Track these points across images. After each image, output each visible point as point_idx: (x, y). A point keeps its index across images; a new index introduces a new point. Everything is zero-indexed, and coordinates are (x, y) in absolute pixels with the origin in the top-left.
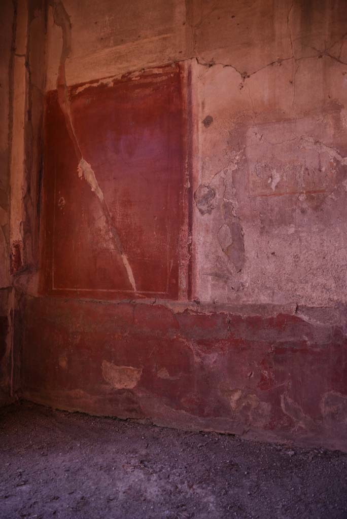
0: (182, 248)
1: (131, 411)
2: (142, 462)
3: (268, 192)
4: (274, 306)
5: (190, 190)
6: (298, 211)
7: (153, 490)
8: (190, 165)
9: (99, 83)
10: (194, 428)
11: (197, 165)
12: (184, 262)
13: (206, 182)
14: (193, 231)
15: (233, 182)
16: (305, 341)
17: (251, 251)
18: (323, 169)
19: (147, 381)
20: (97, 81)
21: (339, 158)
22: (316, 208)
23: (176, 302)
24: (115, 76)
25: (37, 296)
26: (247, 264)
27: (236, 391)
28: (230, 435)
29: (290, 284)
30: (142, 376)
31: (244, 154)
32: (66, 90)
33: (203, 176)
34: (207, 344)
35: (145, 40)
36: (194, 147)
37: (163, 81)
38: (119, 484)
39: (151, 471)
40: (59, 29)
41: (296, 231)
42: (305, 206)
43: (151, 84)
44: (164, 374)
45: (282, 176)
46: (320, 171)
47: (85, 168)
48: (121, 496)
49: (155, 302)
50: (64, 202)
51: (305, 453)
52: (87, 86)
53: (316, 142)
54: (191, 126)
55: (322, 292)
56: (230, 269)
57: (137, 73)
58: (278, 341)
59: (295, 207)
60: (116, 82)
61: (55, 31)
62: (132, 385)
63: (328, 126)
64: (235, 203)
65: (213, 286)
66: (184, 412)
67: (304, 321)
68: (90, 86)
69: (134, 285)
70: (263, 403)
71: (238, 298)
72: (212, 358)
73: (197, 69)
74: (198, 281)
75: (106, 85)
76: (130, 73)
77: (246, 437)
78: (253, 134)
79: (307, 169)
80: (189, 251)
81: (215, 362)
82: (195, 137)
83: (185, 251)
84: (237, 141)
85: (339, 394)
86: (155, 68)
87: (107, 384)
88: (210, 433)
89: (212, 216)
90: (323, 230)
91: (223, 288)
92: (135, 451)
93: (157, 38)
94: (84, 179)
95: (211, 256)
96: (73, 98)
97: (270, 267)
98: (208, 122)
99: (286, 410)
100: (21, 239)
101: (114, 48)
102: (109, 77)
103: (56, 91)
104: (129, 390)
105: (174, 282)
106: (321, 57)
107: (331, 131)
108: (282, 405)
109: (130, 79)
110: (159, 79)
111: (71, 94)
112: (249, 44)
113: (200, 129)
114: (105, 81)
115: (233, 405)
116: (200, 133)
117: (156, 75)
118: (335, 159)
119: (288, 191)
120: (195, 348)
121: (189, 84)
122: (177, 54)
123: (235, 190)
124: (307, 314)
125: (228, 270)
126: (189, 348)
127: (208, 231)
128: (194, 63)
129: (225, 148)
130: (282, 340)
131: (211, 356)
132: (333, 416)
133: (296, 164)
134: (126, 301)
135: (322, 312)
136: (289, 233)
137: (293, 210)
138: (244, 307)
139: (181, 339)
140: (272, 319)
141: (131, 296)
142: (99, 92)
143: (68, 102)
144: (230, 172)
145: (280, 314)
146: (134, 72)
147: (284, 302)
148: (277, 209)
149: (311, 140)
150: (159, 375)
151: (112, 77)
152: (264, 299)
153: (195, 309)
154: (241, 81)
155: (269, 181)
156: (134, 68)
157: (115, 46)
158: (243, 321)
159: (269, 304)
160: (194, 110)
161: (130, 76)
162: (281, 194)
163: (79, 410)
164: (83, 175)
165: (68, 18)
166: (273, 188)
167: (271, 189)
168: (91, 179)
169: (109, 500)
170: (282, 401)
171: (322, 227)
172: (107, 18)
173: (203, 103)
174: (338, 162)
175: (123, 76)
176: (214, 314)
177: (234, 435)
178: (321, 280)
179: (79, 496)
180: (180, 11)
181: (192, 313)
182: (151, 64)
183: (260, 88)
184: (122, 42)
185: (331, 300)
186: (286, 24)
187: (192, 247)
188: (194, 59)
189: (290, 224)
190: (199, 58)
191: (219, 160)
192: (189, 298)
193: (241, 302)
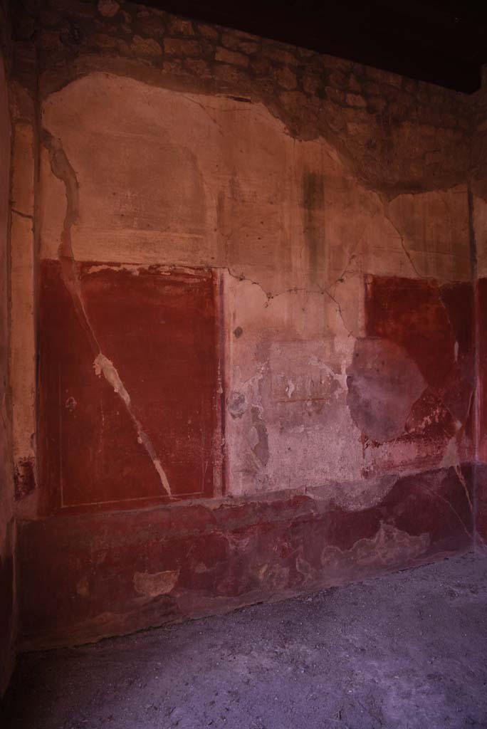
0: (216, 449)
1: (167, 615)
3: (285, 399)
4: (291, 491)
5: (223, 396)
6: (307, 414)
7: (265, 662)
9: (121, 268)
11: (229, 372)
12: (218, 462)
13: (237, 388)
14: (226, 434)
15: (260, 389)
16: (312, 514)
17: (273, 450)
18: (323, 382)
19: (185, 581)
20: (118, 265)
21: (333, 374)
22: (318, 412)
23: (212, 499)
24: (141, 264)
26: (270, 459)
27: (261, 566)
28: (259, 603)
30: (179, 577)
31: (268, 366)
32: (74, 265)
33: (234, 383)
34: (239, 532)
35: (175, 234)
36: (226, 355)
37: (196, 284)
39: (246, 651)
40: (60, 184)
41: (305, 430)
42: (311, 410)
43: (182, 283)
44: (201, 569)
45: (295, 386)
46: (321, 383)
47: (104, 365)
49: (191, 503)
50: (74, 403)
52: (105, 267)
53: (319, 361)
54: (224, 334)
55: (322, 475)
57: (167, 268)
58: (294, 517)
59: (304, 411)
60: (142, 271)
61: (53, 183)
62: (168, 589)
63: (326, 349)
64: (261, 408)
65: (244, 480)
66: (220, 597)
67: (310, 498)
68: (109, 269)
69: (168, 489)
70: (284, 569)
71: (264, 488)
72: (245, 543)
73: (229, 280)
74: (231, 478)
75: (130, 273)
76: (159, 266)
77: (272, 601)
78: (275, 348)
79: (312, 381)
80: (223, 451)
81: (247, 545)
82: (226, 345)
83: (219, 453)
84: (262, 353)
85: (332, 547)
86: (187, 267)
87: (142, 595)
89: (242, 420)
90: (322, 428)
91: (252, 481)
93: (187, 236)
94: (103, 377)
95: (242, 455)
96: (85, 278)
97: (287, 460)
98: (238, 333)
99: (300, 569)
101: (139, 232)
102: (134, 264)
103: (57, 263)
104: (166, 595)
105: (209, 481)
106: (323, 293)
107: (328, 353)
108: (297, 566)
109: (159, 273)
110: (191, 281)
111: (82, 272)
112: (272, 268)
113: (232, 339)
114: (129, 268)
115: (261, 577)
116: (231, 342)
117: (189, 276)
118: (330, 374)
119: (300, 398)
120: (230, 537)
121: (222, 293)
122: (211, 260)
123: (260, 397)
124: (314, 493)
125: (256, 465)
126: (225, 539)
127: (238, 433)
128: (226, 273)
130: (297, 516)
131: (243, 541)
133: (305, 377)
134: (161, 506)
135: (322, 489)
136: (300, 432)
137: (303, 414)
138: (269, 495)
139: (218, 533)
140: (290, 500)
141: (166, 501)
142: (119, 278)
143: (77, 281)
144: (256, 381)
145: (296, 497)
146: (163, 265)
147: (297, 486)
148: (292, 413)
149: (316, 359)
150: (196, 571)
151: (138, 264)
152: (283, 486)
153: (229, 503)
154: (266, 299)
155: (287, 390)
156: (164, 262)
157: (142, 229)
158: (268, 506)
159: (287, 490)
160: (226, 320)
161: (159, 269)
162: (294, 401)
163: (106, 636)
164: (102, 373)
165: (73, 173)
166: (290, 396)
167: (288, 397)
168: (113, 377)
170: (297, 563)
171: (322, 426)
172: (129, 194)
173: (234, 314)
174: (332, 377)
175: (151, 268)
176: (246, 506)
177: (262, 603)
178: (321, 466)
180: (211, 216)
181: (226, 508)
182: (182, 262)
183: (281, 309)
184: (148, 227)
185: (327, 480)
186: (299, 260)
187: (225, 448)
188: (226, 270)
189: (301, 424)
190: (231, 270)
191: (248, 369)
192: (223, 494)
193: (266, 491)
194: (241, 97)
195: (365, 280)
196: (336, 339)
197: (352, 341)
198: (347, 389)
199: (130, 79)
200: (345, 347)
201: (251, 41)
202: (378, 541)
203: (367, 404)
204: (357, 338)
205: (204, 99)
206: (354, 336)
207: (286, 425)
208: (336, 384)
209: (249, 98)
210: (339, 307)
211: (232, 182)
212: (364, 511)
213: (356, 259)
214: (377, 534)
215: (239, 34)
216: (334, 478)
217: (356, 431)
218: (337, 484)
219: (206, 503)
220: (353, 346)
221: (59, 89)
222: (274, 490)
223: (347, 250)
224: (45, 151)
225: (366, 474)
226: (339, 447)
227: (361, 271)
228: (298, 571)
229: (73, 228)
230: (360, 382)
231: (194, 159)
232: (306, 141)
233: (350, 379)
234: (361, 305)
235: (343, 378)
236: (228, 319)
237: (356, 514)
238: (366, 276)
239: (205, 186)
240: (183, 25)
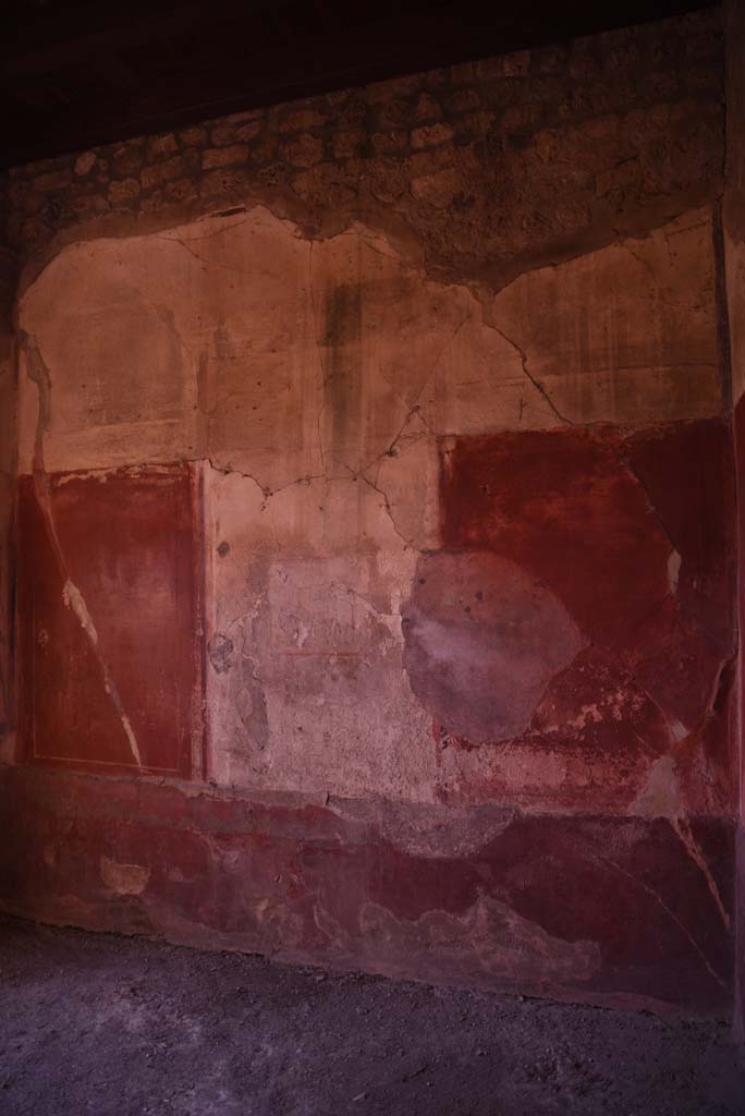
0: (195, 714)
1: (138, 924)
2: (133, 990)
3: (292, 649)
4: (302, 795)
5: (203, 639)
6: (328, 677)
7: (135, 1022)
8: (203, 608)
9: (88, 476)
10: (216, 946)
11: (211, 607)
12: (198, 733)
13: (222, 630)
14: (208, 693)
15: (253, 634)
16: (337, 841)
17: (274, 727)
18: (357, 626)
19: (156, 885)
20: (85, 472)
21: (375, 613)
22: (349, 676)
23: (189, 783)
24: (109, 468)
25: (13, 763)
26: (270, 741)
27: (261, 899)
28: (258, 955)
29: (320, 768)
30: (150, 878)
31: (265, 598)
32: (44, 478)
33: (218, 622)
34: (224, 838)
35: (147, 423)
36: (207, 582)
37: (169, 486)
38: (99, 1016)
39: (141, 1000)
40: (34, 385)
41: (325, 703)
42: (336, 671)
43: (154, 487)
44: (176, 875)
45: (309, 632)
46: (354, 628)
47: (72, 593)
48: (98, 1028)
49: (163, 782)
50: (46, 637)
51: (338, 979)
52: (72, 476)
53: (349, 591)
54: (203, 551)
55: (356, 780)
56: (251, 744)
57: (136, 469)
58: (307, 838)
59: (324, 671)
60: (110, 477)
61: (29, 389)
62: (138, 890)
63: (362, 572)
64: (256, 661)
65: (232, 765)
66: (202, 925)
67: (334, 815)
68: (76, 479)
69: (138, 757)
70: (294, 915)
71: (261, 782)
72: (233, 856)
73: (210, 475)
74: (214, 758)
75: (97, 480)
76: (127, 467)
77: (276, 959)
78: (276, 572)
79: (338, 625)
80: (204, 718)
81: (236, 862)
82: (208, 568)
83: (199, 717)
85: (378, 906)
86: (159, 465)
87: (107, 887)
88: (233, 953)
89: (229, 676)
90: (356, 704)
91: (244, 769)
92: (129, 978)
93: (160, 422)
94: (71, 608)
95: (229, 727)
96: (55, 491)
97: (297, 746)
98: (223, 550)
99: (321, 924)
101: (107, 427)
102: (102, 469)
103: (30, 477)
104: (135, 897)
105: (186, 756)
106: (355, 479)
107: (365, 578)
108: (316, 918)
109: (127, 477)
110: (164, 482)
111: (52, 485)
112: (272, 450)
113: (214, 559)
114: (96, 474)
115: (260, 917)
116: (214, 564)
117: (161, 476)
118: (370, 614)
119: (317, 650)
120: (212, 843)
121: (201, 494)
122: (187, 449)
123: (255, 645)
124: (339, 807)
125: (248, 745)
126: (205, 843)
127: (224, 695)
128: (206, 465)
129: (243, 586)
130: (313, 838)
131: (231, 854)
132: (373, 932)
133: (326, 616)
134: (129, 778)
135: (357, 805)
136: (318, 704)
137: (323, 676)
138: (268, 793)
139: (195, 832)
140: (300, 810)
141: (135, 772)
142: (86, 486)
143: (48, 496)
144: (249, 620)
145: (309, 806)
146: (133, 466)
147: (314, 790)
148: (304, 672)
149: (343, 587)
150: (170, 877)
151: (104, 468)
152: (291, 785)
153: (211, 793)
154: (262, 499)
155: (295, 637)
156: (133, 461)
157: (111, 423)
158: (265, 811)
159: (296, 792)
160: (207, 532)
161: (128, 471)
162: (309, 655)
163: (71, 923)
164: (70, 602)
165: (46, 371)
166: (300, 645)
167: (298, 646)
168: (81, 609)
169: (83, 1033)
170: (315, 913)
171: (355, 699)
172: (98, 383)
173: (218, 524)
174: (374, 619)
175: (119, 470)
176: (234, 802)
177: (263, 956)
178: (355, 766)
179: (48, 1030)
180: (191, 388)
181: (208, 799)
182: (154, 459)
183: (285, 512)
184: (118, 420)
185: (366, 791)
186: (316, 430)
187: (206, 714)
188: (207, 461)
189: (319, 692)
190: (213, 460)
191: (237, 602)
192: (204, 778)
193: (264, 788)
194: (231, 208)
195: (439, 447)
196: (380, 555)
197: (411, 556)
198: (403, 640)
199: (105, 240)
200: (399, 567)
201: (249, 121)
202: (472, 924)
203: (445, 669)
204: (422, 552)
205: (181, 231)
206: (414, 548)
207: (297, 688)
208: (382, 632)
209: (242, 205)
210: (386, 500)
211: (219, 335)
212: (439, 861)
213: (421, 412)
214: (471, 910)
215: (234, 119)
216: (381, 790)
217: (425, 718)
218: (386, 801)
219: (181, 785)
220: (413, 566)
221: (34, 280)
222: (275, 789)
223: (402, 402)
224: (22, 354)
225: (442, 794)
226: (390, 739)
227: (432, 432)
228: (319, 927)
229: (46, 435)
230: (428, 630)
231: (169, 316)
232: (330, 238)
233: (408, 624)
234: (432, 492)
235: (394, 621)
236: (210, 531)
237: (423, 862)
238: (441, 440)
239: (183, 350)
240: (164, 142)
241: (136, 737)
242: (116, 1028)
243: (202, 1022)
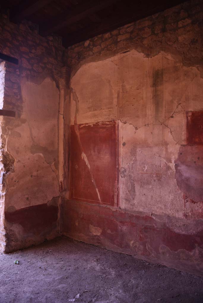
0: (115, 189)
1: (99, 243)
2: (97, 260)
3: (143, 172)
4: (144, 212)
5: (118, 168)
7: (98, 268)
8: (118, 160)
9: (88, 125)
10: (119, 251)
11: (121, 160)
12: (116, 194)
13: (123, 166)
14: (119, 183)
15: (132, 167)
16: (154, 226)
17: (137, 193)
18: (161, 166)
19: (104, 233)
20: (87, 124)
21: (167, 163)
22: (159, 180)
23: (113, 207)
25: (68, 199)
26: (136, 197)
27: (132, 240)
28: (130, 255)
29: (150, 206)
30: (102, 231)
31: (136, 158)
32: (77, 126)
33: (122, 164)
34: (122, 223)
35: (104, 110)
36: (119, 153)
38: (88, 265)
39: (99, 263)
40: (74, 102)
41: (152, 187)
42: (155, 179)
43: (105, 128)
45: (148, 167)
46: (161, 167)
47: (84, 156)
48: (88, 268)
49: (106, 206)
50: (77, 167)
51: (153, 265)
52: (84, 125)
53: (160, 156)
54: (119, 145)
55: (160, 210)
56: (131, 198)
57: (101, 123)
58: (145, 225)
59: (152, 179)
60: (94, 125)
61: (73, 103)
62: (99, 234)
63: (163, 151)
64: (133, 175)
65: (125, 203)
66: (115, 245)
67: (153, 219)
69: (100, 199)
70: (141, 246)
71: (133, 208)
72: (124, 228)
73: (121, 124)
74: (120, 201)
75: (90, 126)
76: (98, 122)
77: (135, 257)
78: (138, 150)
80: (118, 190)
81: (125, 229)
82: (120, 149)
83: (116, 190)
84: (133, 152)
85: (165, 246)
86: (107, 121)
87: (91, 233)
88: (123, 254)
89: (125, 179)
90: (161, 188)
91: (128, 204)
92: (96, 256)
93: (107, 110)
94: (84, 160)
95: (125, 193)
96: (80, 129)
97: (143, 199)
98: (124, 144)
100: (63, 180)
101: (93, 112)
103: (73, 125)
104: (98, 236)
105: (113, 200)
106: (161, 125)
107: (164, 152)
108: (147, 247)
109: (98, 125)
110: (108, 126)
111: (79, 127)
112: (138, 117)
113: (122, 147)
114: (90, 124)
115: (131, 245)
116: (121, 148)
117: (107, 124)
118: (165, 163)
119: (150, 172)
120: (119, 224)
121: (118, 129)
122: (114, 117)
123: (133, 170)
124: (155, 217)
125: (130, 198)
126: (117, 223)
127: (123, 184)
128: (120, 121)
129: (129, 155)
130: (147, 225)
132: (163, 253)
133: (153, 163)
134: (97, 205)
135: (160, 217)
136: (150, 188)
137: (151, 180)
138: (135, 211)
139: (114, 220)
140: (144, 217)
141: (99, 203)
142: (88, 128)
143: (78, 130)
144: (131, 164)
145: (146, 216)
147: (148, 212)
148: (146, 179)
149: (158, 155)
150: (107, 232)
151: (92, 123)
152: (141, 210)
153: (119, 210)
154: (135, 130)
155: (144, 169)
156: (100, 121)
157: (94, 111)
158: (134, 216)
159: (142, 212)
160: (120, 140)
161: (99, 124)
162: (147, 174)
163: (81, 241)
164: (83, 158)
165: (77, 98)
166: (145, 171)
167: (144, 171)
168: (86, 160)
169: (85, 269)
170: (147, 246)
171: (161, 187)
172: (91, 100)
173: (123, 137)
175: (96, 123)
176: (125, 213)
177: (131, 256)
178: (160, 205)
179: (76, 266)
180: (115, 100)
181: (118, 212)
182: (105, 120)
183: (141, 134)
184: (96, 110)
185: (163, 213)
186: (150, 111)
187: (119, 189)
188: (120, 120)
189: (150, 184)
190: (121, 120)
191: (128, 159)
192: (117, 206)
193: (134, 210)
194: (126, 51)
195: (186, 115)
196: (168, 146)
197: (178, 146)
198: (175, 170)
199: (92, 63)
200: (174, 150)
201: (130, 26)
203: (188, 179)
204: (181, 145)
205: (112, 58)
206: (179, 144)
207: (144, 183)
208: (169, 168)
209: (129, 50)
210: (171, 130)
211: (123, 86)
212: (184, 235)
213: (181, 105)
215: (126, 26)
216: (167, 213)
217: (181, 193)
218: (168, 216)
219: (111, 208)
220: (178, 149)
221: (74, 75)
222: (137, 210)
223: (175, 102)
224: (72, 94)
225: (186, 216)
226: (170, 199)
227: (184, 111)
228: (148, 250)
229: (77, 114)
230: (183, 168)
231: (109, 81)
232: (154, 56)
233: (177, 166)
234: (184, 128)
235: (172, 165)
236: (120, 139)
237: (179, 235)
238: (187, 113)
239: (113, 90)
240: (107, 35)
241: (100, 194)
242: (93, 269)
243: (115, 271)
